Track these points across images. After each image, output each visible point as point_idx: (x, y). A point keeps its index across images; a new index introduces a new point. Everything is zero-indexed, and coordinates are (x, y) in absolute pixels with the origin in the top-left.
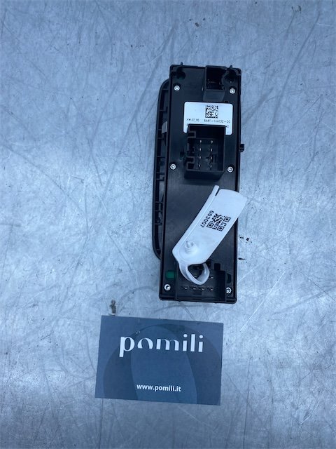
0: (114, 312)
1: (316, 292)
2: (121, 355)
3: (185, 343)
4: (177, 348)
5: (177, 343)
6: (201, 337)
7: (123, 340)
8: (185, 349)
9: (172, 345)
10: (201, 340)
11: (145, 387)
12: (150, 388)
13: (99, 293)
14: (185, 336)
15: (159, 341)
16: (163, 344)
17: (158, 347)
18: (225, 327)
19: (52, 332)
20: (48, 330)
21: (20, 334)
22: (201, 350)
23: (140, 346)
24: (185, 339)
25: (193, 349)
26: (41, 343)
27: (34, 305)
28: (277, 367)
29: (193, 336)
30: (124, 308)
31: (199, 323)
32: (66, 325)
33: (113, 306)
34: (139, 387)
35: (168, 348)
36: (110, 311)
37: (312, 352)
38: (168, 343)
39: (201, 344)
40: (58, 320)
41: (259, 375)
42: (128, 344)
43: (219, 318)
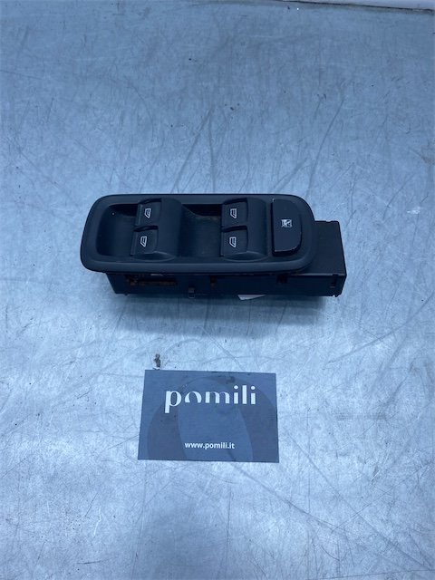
0: (159, 366)
1: (371, 339)
2: (167, 411)
3: (236, 395)
4: (227, 401)
5: (227, 396)
6: (253, 388)
7: (169, 394)
8: (236, 401)
9: (223, 398)
10: (253, 391)
11: (194, 445)
12: (200, 445)
13: (142, 348)
14: (236, 387)
15: (208, 394)
16: (213, 397)
17: (208, 400)
18: (277, 377)
19: (91, 389)
20: (85, 388)
21: (55, 392)
22: (253, 402)
23: (187, 400)
24: (236, 391)
25: (245, 402)
26: (78, 402)
27: (71, 362)
28: (339, 418)
29: (245, 388)
30: (169, 361)
31: (249, 374)
32: (106, 382)
33: (157, 360)
34: (187, 445)
35: (217, 401)
36: (154, 365)
37: (374, 401)
38: (217, 395)
39: (253, 396)
40: (97, 377)
41: (319, 428)
42: (174, 399)
43: (270, 369)
